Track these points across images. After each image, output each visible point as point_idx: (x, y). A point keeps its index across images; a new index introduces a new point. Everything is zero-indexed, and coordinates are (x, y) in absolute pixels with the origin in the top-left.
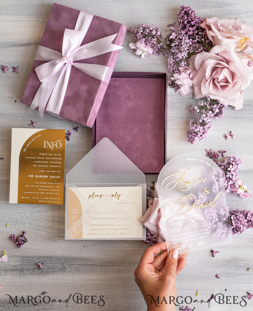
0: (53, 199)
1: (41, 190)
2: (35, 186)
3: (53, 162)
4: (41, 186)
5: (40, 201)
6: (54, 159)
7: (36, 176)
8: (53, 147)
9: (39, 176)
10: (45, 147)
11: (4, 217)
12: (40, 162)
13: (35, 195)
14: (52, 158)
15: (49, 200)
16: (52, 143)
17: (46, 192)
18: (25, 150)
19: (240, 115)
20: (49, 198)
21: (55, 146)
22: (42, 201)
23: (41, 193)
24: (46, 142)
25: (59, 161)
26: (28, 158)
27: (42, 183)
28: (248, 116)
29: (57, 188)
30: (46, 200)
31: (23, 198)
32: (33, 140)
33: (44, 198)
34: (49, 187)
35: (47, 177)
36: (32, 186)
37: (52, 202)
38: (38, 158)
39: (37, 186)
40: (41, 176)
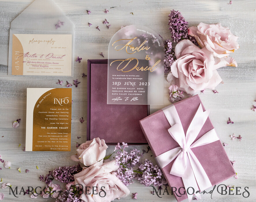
0: (62, 146)
1: (52, 139)
2: (47, 136)
3: (62, 116)
4: (52, 136)
5: (51, 149)
6: (63, 113)
7: (48, 128)
8: (61, 103)
9: (50, 128)
10: (55, 103)
11: (35, 160)
12: (51, 116)
13: (47, 144)
14: (61, 112)
15: (59, 147)
16: (61, 100)
17: (56, 141)
18: (38, 106)
19: (233, 76)
20: (59, 146)
21: (63, 102)
22: (53, 149)
23: (52, 142)
24: (56, 99)
25: (67, 114)
26: (41, 112)
27: (53, 133)
28: (240, 76)
29: (65, 138)
30: (57, 147)
31: (37, 146)
32: (44, 98)
33: (54, 146)
34: (59, 136)
35: (57, 128)
36: (44, 136)
37: (61, 149)
38: (49, 112)
39: (48, 136)
40: (52, 128)
